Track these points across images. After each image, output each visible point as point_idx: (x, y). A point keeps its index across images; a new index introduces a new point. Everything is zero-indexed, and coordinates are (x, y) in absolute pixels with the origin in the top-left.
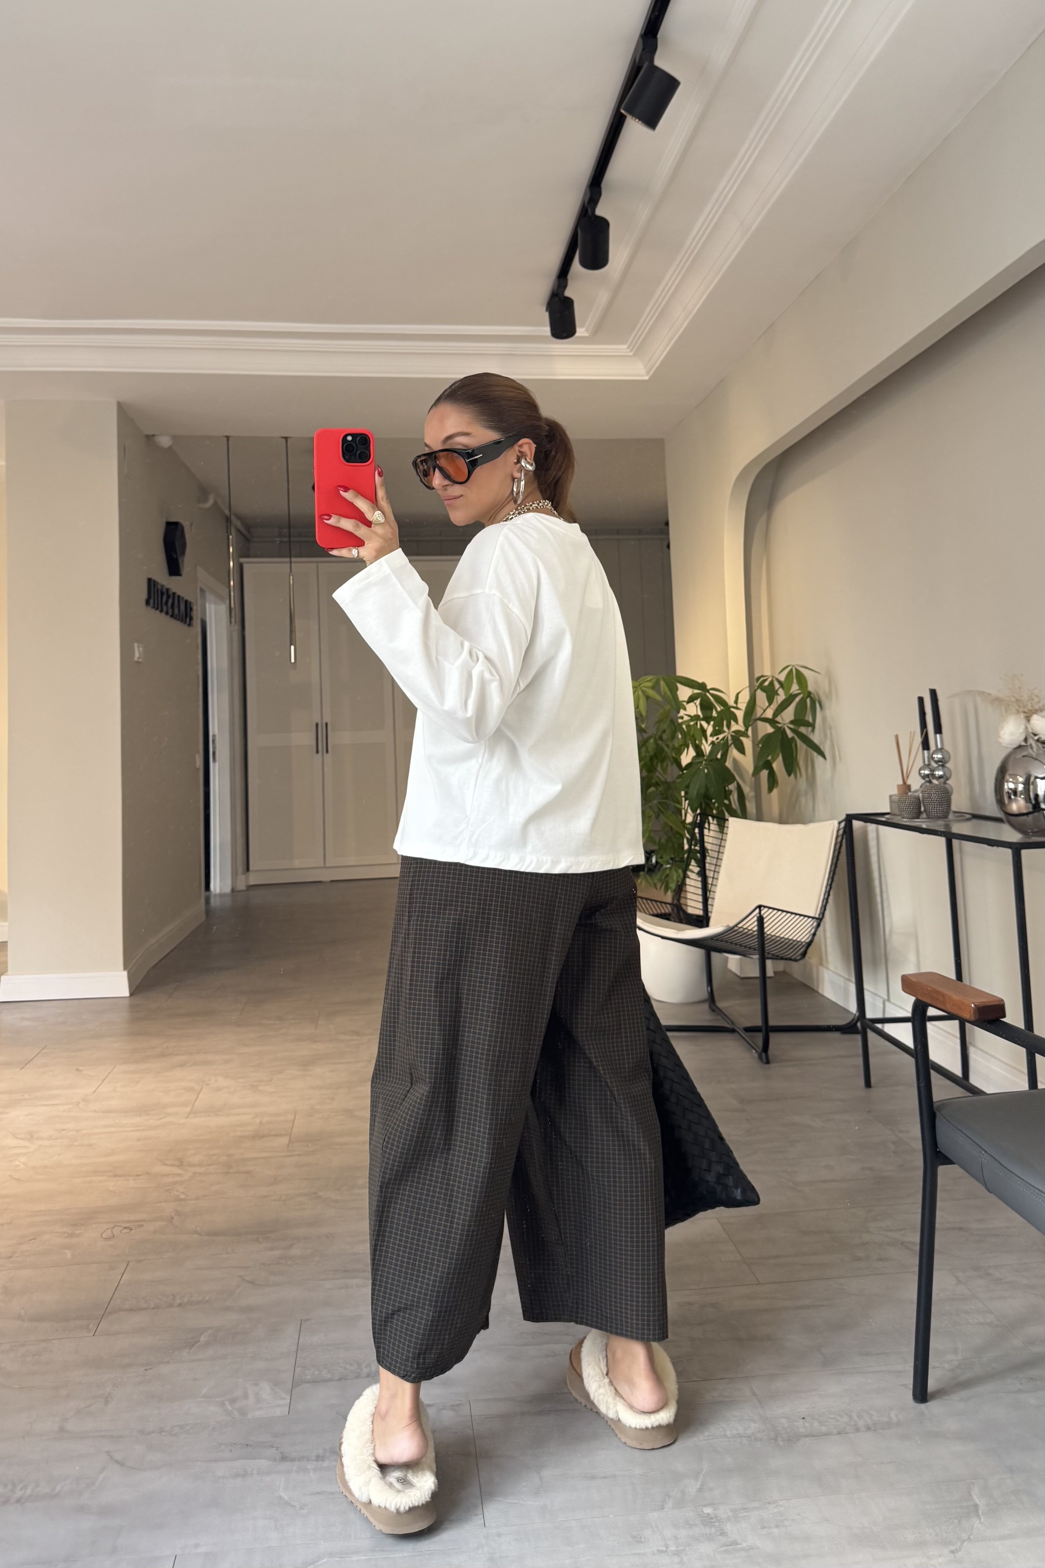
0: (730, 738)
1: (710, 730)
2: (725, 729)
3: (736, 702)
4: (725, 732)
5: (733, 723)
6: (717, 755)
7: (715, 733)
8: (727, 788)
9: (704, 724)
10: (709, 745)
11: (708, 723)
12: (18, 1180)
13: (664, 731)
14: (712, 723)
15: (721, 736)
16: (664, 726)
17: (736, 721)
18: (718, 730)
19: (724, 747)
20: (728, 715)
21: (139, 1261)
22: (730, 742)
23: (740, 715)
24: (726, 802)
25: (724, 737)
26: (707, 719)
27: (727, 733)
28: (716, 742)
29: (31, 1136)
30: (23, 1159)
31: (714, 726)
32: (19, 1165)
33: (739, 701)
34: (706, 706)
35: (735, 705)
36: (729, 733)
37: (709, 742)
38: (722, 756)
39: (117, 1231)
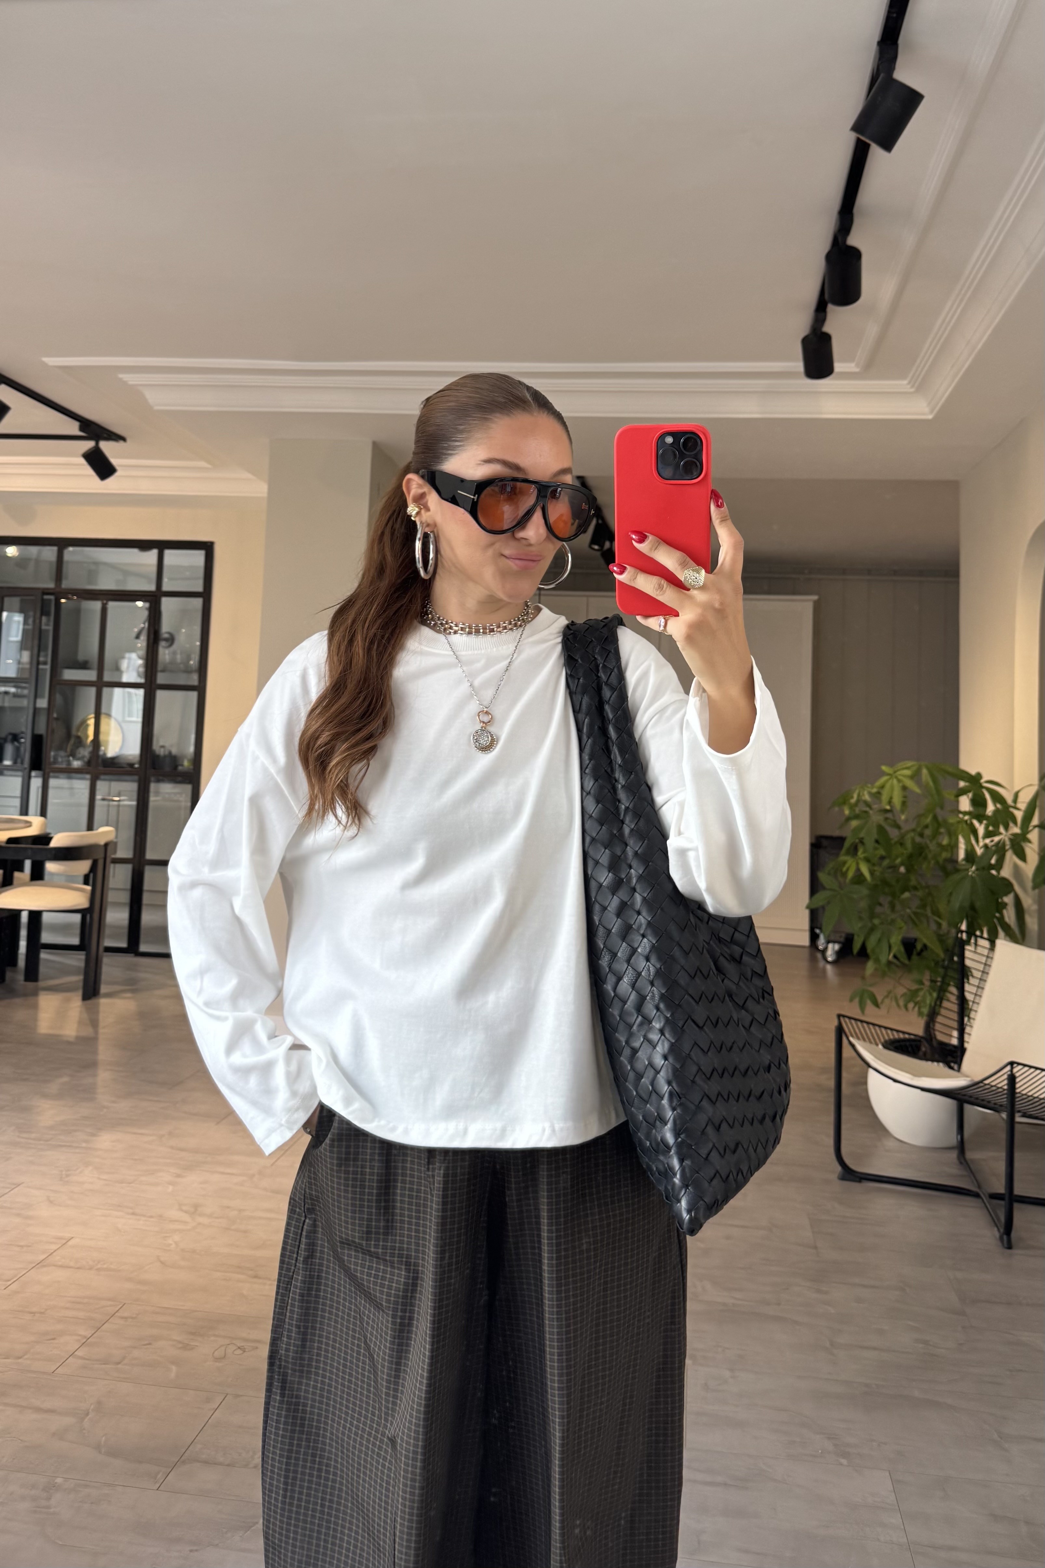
0: (1008, 843)
1: (981, 830)
2: (1002, 830)
3: (1015, 800)
4: (1000, 834)
5: (1011, 825)
6: (991, 859)
7: (988, 834)
8: (1000, 900)
9: (976, 823)
10: (981, 848)
11: (980, 822)
12: (162, 1263)
13: (926, 827)
14: (985, 822)
15: (996, 839)
16: (929, 820)
17: (1015, 823)
18: (991, 832)
19: (1000, 850)
20: (1004, 816)
21: (237, 1396)
22: (1007, 847)
23: (1019, 815)
24: (997, 915)
25: (999, 842)
26: (980, 817)
27: (1004, 836)
28: (990, 844)
29: (195, 1210)
30: (177, 1237)
31: (987, 828)
32: (171, 1244)
33: (1020, 799)
34: (978, 803)
35: (1012, 804)
36: (1006, 835)
37: (981, 844)
38: (997, 861)
39: (231, 1348)
